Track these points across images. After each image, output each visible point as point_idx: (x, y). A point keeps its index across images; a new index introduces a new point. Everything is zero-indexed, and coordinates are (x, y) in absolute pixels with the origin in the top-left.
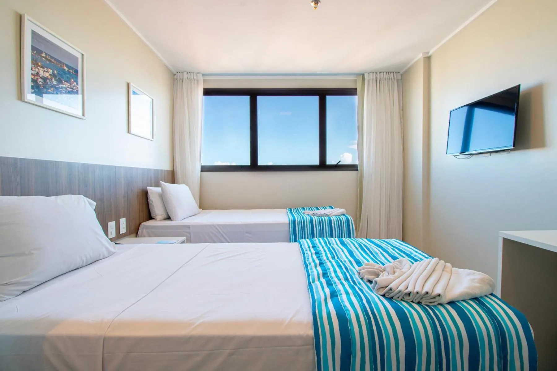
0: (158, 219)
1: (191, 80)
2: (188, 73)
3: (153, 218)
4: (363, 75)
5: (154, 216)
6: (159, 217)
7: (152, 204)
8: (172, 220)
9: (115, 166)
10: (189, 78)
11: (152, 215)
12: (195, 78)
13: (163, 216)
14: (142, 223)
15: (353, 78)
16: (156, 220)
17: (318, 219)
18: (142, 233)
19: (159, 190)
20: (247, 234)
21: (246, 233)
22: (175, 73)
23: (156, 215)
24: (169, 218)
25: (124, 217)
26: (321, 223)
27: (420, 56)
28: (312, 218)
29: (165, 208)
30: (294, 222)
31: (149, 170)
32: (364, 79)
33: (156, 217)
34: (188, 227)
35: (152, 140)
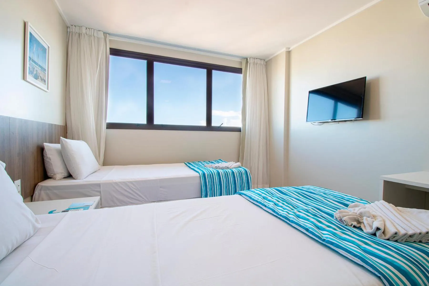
0: (57, 178)
1: (90, 36)
2: (86, 28)
3: (50, 177)
4: (247, 59)
5: (52, 175)
6: (58, 176)
7: (49, 162)
8: (74, 179)
9: (9, 117)
10: (87, 33)
11: (49, 174)
12: (95, 35)
13: (63, 174)
14: (39, 184)
15: (239, 60)
16: (55, 179)
17: (224, 172)
18: (40, 194)
19: (58, 146)
20: (161, 189)
21: (161, 187)
22: (69, 25)
23: (55, 174)
24: (70, 176)
25: (18, 179)
26: (226, 174)
27: (284, 50)
28: (219, 171)
29: (65, 165)
30: (204, 174)
31: (44, 124)
32: (247, 62)
33: (54, 176)
34: (99, 185)
35: (46, 92)
